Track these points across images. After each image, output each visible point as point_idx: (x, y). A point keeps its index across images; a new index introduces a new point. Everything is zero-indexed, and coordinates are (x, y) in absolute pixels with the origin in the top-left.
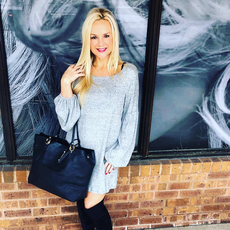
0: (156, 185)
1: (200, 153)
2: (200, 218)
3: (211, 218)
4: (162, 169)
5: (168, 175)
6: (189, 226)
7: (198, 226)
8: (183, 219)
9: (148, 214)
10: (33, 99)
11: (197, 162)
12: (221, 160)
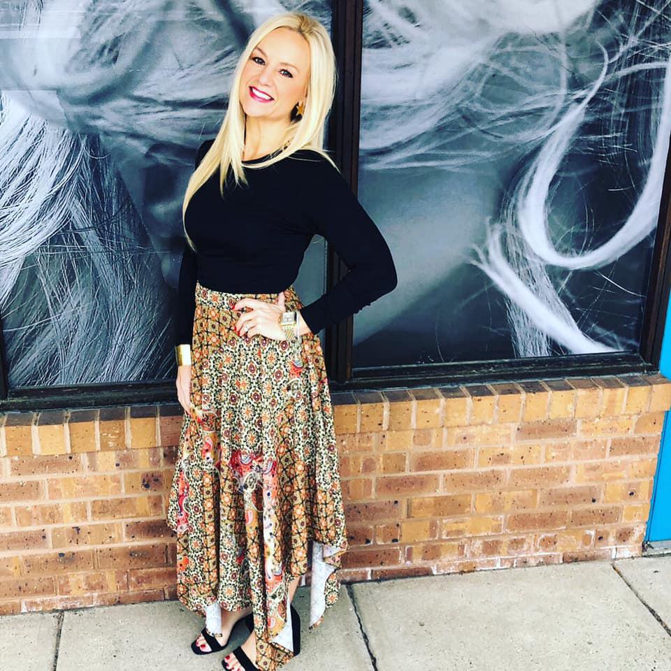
0: (379, 460)
1: (491, 372)
2: (504, 548)
3: (537, 550)
4: (390, 415)
5: (409, 432)
6: (475, 573)
7: (501, 571)
8: (456, 553)
9: (360, 540)
10: (47, 241)
11: (482, 395)
12: (548, 389)
